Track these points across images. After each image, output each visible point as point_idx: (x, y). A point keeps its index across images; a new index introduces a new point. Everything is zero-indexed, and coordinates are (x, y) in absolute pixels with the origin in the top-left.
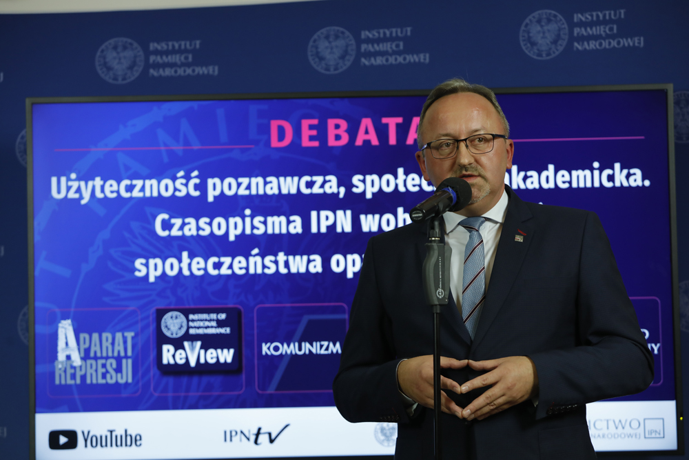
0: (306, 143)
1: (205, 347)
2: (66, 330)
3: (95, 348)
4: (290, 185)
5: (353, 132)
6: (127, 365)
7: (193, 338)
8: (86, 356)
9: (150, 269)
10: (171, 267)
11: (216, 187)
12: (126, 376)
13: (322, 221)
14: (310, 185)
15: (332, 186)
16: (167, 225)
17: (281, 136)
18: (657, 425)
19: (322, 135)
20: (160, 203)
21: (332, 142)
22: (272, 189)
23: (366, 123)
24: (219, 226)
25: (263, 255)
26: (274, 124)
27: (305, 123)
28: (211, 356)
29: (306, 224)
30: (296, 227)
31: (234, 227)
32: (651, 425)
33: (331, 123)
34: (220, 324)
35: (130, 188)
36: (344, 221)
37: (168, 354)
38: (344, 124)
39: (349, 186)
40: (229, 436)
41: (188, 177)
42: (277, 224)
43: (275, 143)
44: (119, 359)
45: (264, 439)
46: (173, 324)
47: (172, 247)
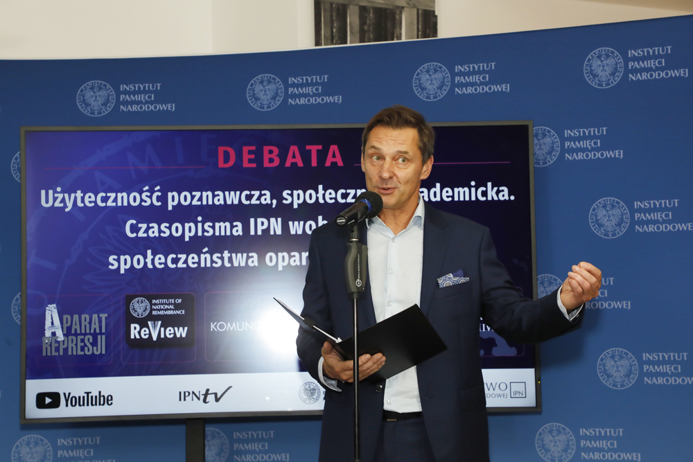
0: (246, 164)
1: (164, 326)
2: (52, 312)
3: (76, 327)
4: (233, 198)
5: (283, 156)
6: (102, 340)
7: (155, 319)
8: (68, 333)
9: (121, 263)
10: (138, 262)
11: (174, 199)
12: (101, 349)
13: (259, 225)
14: (249, 197)
15: (267, 198)
16: (135, 229)
17: (226, 160)
18: (520, 388)
19: (258, 158)
20: (129, 211)
21: (266, 164)
22: (219, 201)
23: (294, 149)
24: (176, 230)
25: (211, 253)
26: (221, 150)
27: (246, 149)
28: (169, 332)
29: (246, 228)
30: (238, 230)
31: (189, 231)
32: (515, 387)
33: (266, 149)
34: (177, 307)
35: (105, 199)
36: (276, 226)
37: (135, 331)
38: (276, 150)
39: (280, 198)
40: (183, 396)
41: (152, 191)
42: (223, 228)
43: (221, 164)
44: (95, 335)
45: (211, 398)
46: (139, 307)
47: (139, 246)
